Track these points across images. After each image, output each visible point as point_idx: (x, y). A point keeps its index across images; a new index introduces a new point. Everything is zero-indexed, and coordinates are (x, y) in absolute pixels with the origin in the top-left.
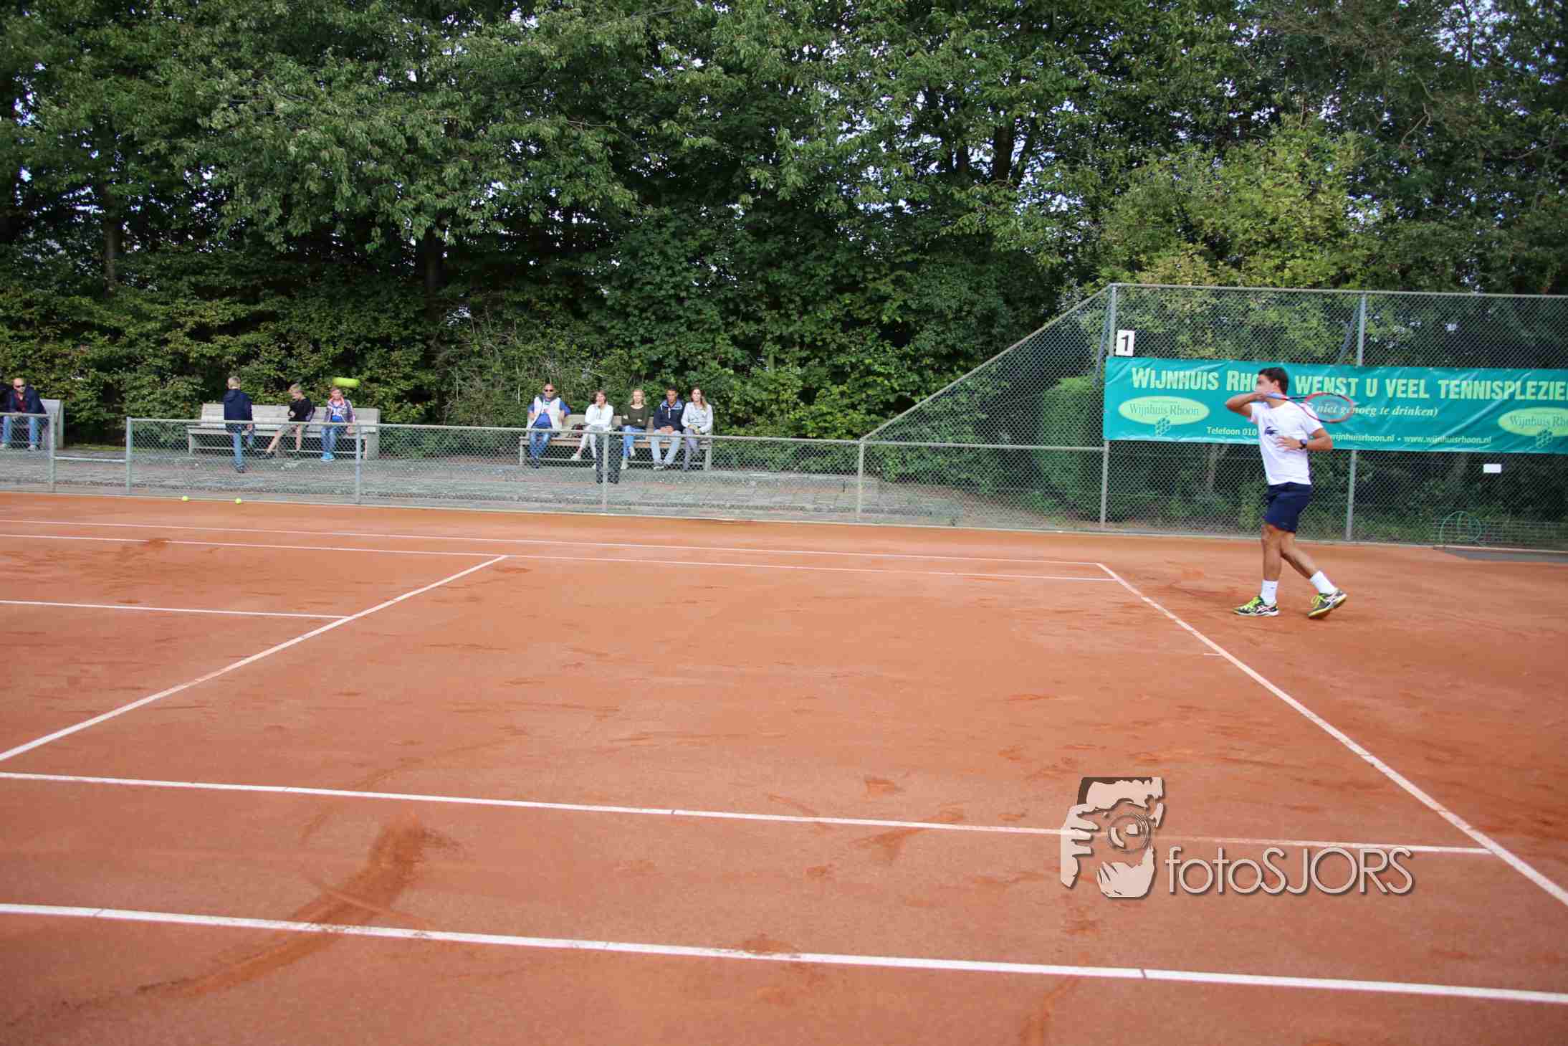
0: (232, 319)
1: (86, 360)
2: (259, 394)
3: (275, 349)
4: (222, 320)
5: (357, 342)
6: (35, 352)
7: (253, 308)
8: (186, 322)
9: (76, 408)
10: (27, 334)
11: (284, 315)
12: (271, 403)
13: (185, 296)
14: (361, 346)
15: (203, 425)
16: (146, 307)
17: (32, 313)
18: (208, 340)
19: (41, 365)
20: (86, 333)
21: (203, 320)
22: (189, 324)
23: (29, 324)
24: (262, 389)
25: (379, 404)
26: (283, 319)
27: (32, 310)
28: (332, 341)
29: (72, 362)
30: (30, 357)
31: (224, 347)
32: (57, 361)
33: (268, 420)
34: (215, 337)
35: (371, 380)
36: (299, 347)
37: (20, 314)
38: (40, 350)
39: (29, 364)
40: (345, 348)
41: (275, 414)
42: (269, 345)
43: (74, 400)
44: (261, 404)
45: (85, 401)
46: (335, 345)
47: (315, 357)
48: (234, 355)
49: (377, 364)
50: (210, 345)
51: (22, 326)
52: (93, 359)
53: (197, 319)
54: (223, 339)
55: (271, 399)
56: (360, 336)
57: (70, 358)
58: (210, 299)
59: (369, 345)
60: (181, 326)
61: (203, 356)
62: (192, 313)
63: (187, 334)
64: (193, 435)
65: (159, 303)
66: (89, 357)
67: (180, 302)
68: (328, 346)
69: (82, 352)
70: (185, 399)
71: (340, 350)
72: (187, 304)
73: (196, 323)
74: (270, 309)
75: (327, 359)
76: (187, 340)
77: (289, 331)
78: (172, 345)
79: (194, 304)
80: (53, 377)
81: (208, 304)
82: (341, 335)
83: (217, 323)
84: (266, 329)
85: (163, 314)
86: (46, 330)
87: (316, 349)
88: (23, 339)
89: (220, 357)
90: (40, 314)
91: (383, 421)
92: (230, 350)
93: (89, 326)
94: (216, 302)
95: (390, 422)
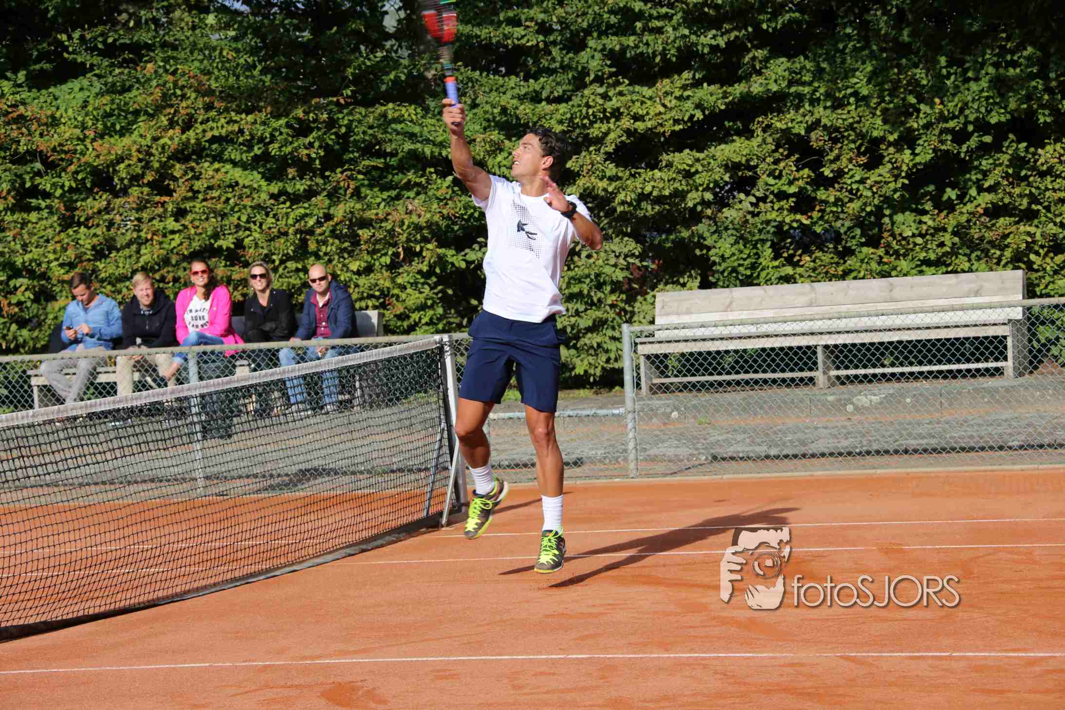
0: (699, 115)
1: (418, 228)
2: (763, 261)
3: (788, 166)
4: (676, 122)
5: (960, 137)
6: (319, 223)
7: (738, 89)
8: (606, 134)
9: (406, 324)
10: (301, 186)
11: (800, 97)
12: (788, 279)
13: (599, 80)
14: (973, 142)
15: (659, 335)
16: (525, 110)
17: (311, 145)
18: (653, 165)
19: (333, 246)
20: (411, 176)
21: (640, 126)
22: (612, 136)
23: (304, 168)
24: (768, 252)
25: (1019, 260)
26: (797, 108)
27: (310, 139)
28: (909, 140)
29: (391, 232)
30: (311, 232)
31: (688, 175)
32: (364, 234)
33: (789, 313)
34: (665, 158)
35: (995, 212)
36: (837, 158)
37: (289, 149)
38: (328, 217)
39: (312, 246)
40: (935, 150)
41: (803, 300)
42: (776, 162)
43: (399, 309)
44: (768, 282)
45: (423, 307)
46: (912, 147)
47: (873, 177)
48: (707, 189)
49: (1007, 176)
50: (657, 174)
51: (292, 172)
52: (430, 225)
53: (626, 122)
54: (684, 158)
55: (789, 270)
56: (966, 123)
57: (388, 225)
58: (650, 81)
59: (988, 139)
60: (599, 141)
61: (643, 197)
62: (617, 114)
63: (609, 157)
64: (648, 357)
65: (550, 101)
66: (422, 221)
67: (593, 92)
68: (900, 150)
69: (409, 213)
70: (616, 287)
71: (925, 155)
72: (605, 97)
73: (629, 132)
74: (774, 88)
75: (896, 177)
76: (611, 169)
77: (810, 129)
78: (581, 182)
79: (621, 94)
80: (354, 266)
81: (647, 91)
82: (928, 126)
83: (669, 127)
84: (764, 131)
85: (561, 122)
86: (338, 176)
87: (874, 162)
88: (295, 199)
89: (681, 195)
90: (326, 147)
91: (1030, 291)
92: (698, 179)
93: (417, 161)
94: (664, 85)
95: (1048, 295)
